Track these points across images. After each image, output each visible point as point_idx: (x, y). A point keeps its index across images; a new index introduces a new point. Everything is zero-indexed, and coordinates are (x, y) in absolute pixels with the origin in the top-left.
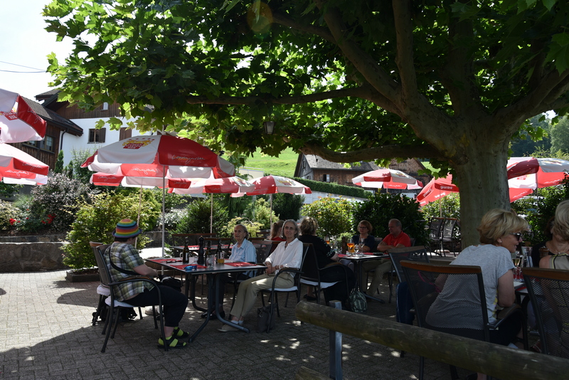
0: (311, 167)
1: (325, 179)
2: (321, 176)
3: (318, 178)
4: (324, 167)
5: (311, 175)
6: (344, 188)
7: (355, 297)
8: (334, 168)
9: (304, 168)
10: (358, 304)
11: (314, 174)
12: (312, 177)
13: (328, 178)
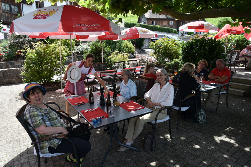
0: (146, 17)
1: (153, 23)
2: (151, 22)
3: (149, 23)
4: (152, 17)
5: (146, 21)
6: (163, 28)
7: (200, 113)
8: (157, 18)
9: (143, 18)
10: (202, 118)
11: (148, 21)
12: (146, 23)
13: (154, 23)
